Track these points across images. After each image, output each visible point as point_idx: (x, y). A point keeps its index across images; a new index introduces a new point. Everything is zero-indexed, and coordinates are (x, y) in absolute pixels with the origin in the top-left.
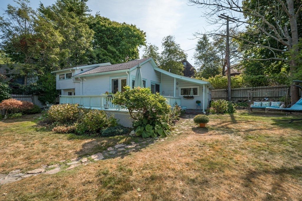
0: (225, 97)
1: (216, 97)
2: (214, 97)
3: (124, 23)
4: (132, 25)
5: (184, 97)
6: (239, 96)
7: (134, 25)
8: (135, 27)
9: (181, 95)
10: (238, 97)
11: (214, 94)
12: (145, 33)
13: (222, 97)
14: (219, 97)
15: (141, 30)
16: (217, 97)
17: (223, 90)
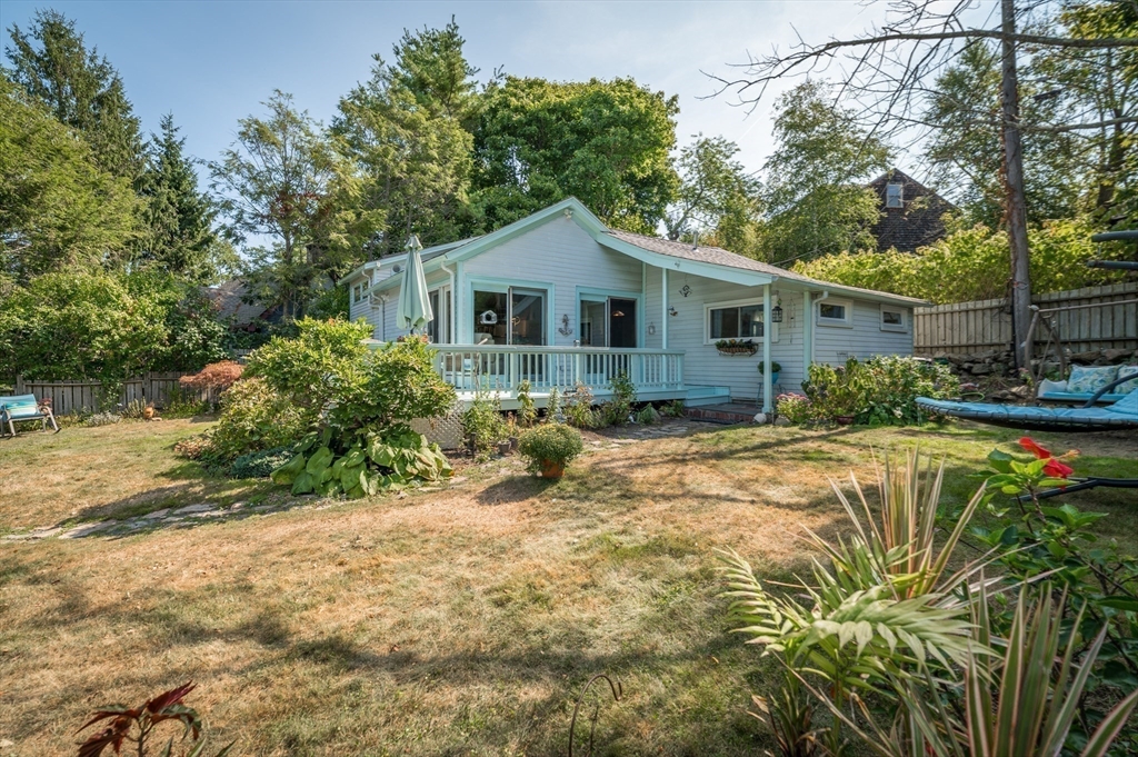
0: (1003, 341)
1: (956, 342)
2: (949, 343)
3: (594, 82)
4: (619, 82)
5: (720, 346)
6: (1084, 336)
7: (625, 79)
8: (630, 85)
9: (713, 337)
10: (1075, 336)
11: (948, 324)
12: (674, 99)
13: (987, 341)
14: (972, 342)
15: (654, 91)
16: (964, 342)
17: (995, 303)
